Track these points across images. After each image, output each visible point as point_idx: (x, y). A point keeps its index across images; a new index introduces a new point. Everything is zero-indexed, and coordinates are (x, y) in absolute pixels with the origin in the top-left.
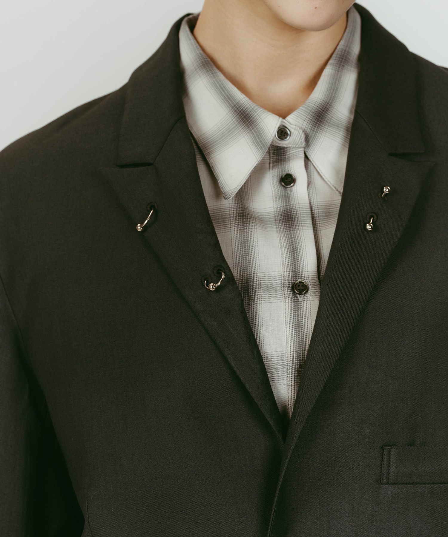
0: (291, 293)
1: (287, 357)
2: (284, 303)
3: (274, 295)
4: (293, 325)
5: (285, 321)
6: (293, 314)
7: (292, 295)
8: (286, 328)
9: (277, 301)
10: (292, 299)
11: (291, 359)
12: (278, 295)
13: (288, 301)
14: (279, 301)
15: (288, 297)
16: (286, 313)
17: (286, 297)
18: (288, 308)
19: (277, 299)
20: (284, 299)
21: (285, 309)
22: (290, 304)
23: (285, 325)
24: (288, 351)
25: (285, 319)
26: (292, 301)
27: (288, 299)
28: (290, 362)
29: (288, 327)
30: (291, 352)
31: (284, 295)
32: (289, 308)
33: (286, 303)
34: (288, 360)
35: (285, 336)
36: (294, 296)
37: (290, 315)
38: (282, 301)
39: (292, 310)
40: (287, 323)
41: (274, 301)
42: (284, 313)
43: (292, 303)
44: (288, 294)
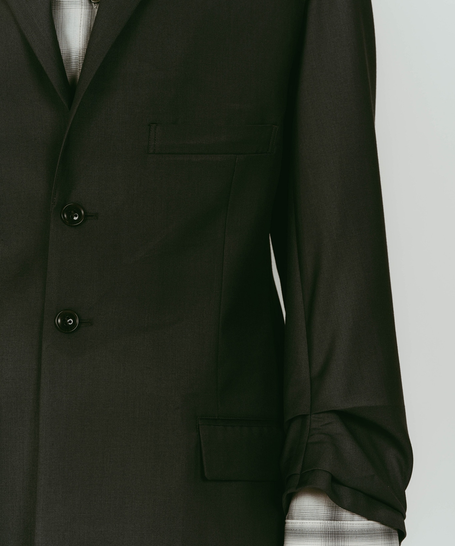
0: (87, 2)
1: (79, 53)
2: (81, 9)
3: (74, 3)
4: (86, 27)
5: (80, 24)
6: (87, 18)
7: (88, 3)
8: (80, 29)
9: (75, 7)
10: (88, 6)
11: (82, 55)
12: (77, 2)
13: (84, 8)
14: (77, 7)
15: (84, 4)
16: (81, 17)
17: (83, 5)
18: (83, 13)
19: (75, 5)
20: (81, 6)
21: (81, 14)
22: (85, 10)
23: (79, 27)
24: (80, 48)
25: (80, 22)
26: (88, 8)
27: (84, 6)
28: (81, 57)
29: (82, 28)
30: (82, 49)
31: (81, 3)
32: (85, 13)
33: (82, 10)
34: (80, 56)
35: (79, 36)
36: (90, 4)
37: (84, 19)
38: (79, 7)
39: (87, 15)
40: (81, 25)
41: (72, 7)
42: (80, 17)
43: (87, 9)
44: (85, 2)
